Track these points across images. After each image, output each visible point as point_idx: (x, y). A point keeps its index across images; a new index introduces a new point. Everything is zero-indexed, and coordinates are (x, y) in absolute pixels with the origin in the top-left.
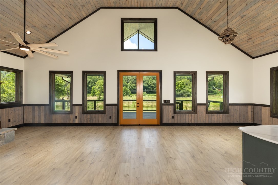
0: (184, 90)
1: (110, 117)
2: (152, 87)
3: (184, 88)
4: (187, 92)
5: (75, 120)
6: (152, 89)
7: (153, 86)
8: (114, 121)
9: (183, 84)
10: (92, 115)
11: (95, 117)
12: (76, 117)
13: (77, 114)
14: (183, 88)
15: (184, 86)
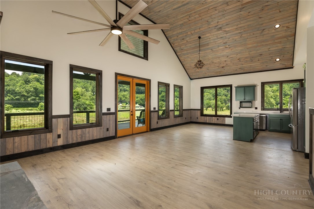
0: (80, 101)
1: (108, 130)
2: (23, 96)
3: (79, 99)
4: (83, 105)
5: (57, 141)
6: (23, 99)
7: (26, 94)
8: (112, 133)
9: (77, 95)
10: (84, 129)
11: (89, 132)
12: (59, 136)
13: (60, 132)
14: (77, 99)
15: (79, 96)
